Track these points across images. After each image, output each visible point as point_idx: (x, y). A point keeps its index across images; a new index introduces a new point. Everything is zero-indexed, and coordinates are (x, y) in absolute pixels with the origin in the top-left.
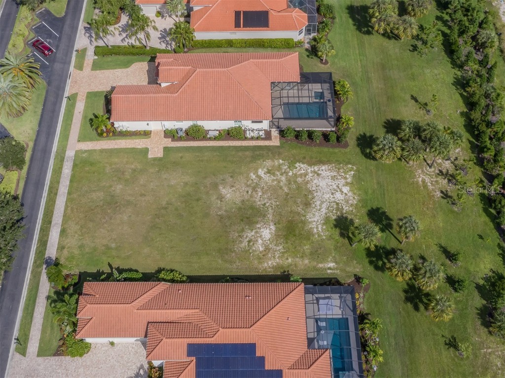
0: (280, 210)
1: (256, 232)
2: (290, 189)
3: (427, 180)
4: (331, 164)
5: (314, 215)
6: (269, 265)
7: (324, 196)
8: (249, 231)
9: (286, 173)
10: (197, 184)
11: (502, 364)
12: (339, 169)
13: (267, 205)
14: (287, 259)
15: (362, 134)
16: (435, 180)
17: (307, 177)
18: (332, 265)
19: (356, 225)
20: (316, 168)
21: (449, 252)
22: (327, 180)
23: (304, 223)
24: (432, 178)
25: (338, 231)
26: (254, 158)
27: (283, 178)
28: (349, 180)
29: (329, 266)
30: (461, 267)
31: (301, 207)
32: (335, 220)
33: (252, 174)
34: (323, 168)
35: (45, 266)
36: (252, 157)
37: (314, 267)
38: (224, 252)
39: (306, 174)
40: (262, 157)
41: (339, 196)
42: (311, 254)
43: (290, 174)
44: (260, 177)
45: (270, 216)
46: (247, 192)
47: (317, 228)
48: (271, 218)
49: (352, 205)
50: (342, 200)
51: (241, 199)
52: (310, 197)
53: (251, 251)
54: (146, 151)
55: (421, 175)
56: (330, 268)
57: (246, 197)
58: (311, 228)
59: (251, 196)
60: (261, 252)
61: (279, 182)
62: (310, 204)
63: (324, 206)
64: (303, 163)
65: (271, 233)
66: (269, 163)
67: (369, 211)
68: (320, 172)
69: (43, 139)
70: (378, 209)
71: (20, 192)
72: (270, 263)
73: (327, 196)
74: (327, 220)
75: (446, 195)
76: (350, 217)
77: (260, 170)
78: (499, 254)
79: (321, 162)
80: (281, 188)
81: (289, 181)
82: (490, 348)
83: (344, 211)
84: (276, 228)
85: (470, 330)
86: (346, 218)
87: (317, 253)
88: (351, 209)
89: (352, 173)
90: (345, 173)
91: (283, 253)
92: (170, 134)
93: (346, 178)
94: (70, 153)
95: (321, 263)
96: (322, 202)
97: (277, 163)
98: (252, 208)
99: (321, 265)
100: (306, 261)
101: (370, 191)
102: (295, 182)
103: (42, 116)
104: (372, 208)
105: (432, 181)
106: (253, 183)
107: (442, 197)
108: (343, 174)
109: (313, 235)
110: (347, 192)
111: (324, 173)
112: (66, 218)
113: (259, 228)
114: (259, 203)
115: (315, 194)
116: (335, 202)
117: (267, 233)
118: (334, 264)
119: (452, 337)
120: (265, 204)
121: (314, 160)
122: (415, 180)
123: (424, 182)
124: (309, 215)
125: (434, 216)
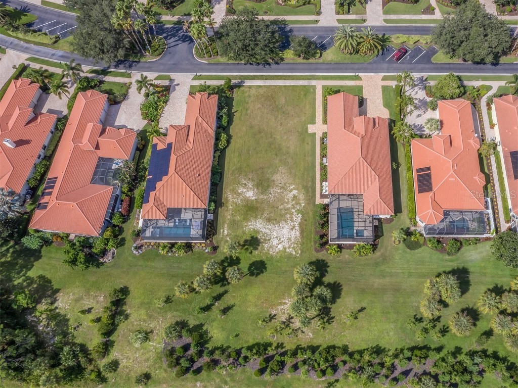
0: (266, 203)
1: (251, 188)
2: (281, 210)
3: (286, 306)
4: (301, 239)
5: (261, 224)
6: (229, 196)
7: (275, 232)
8: (252, 184)
9: (294, 208)
10: (288, 153)
11: (151, 327)
12: (297, 244)
13: (270, 196)
14: (232, 206)
15: (328, 265)
16: (286, 312)
17: (291, 222)
18: (226, 232)
19: (253, 251)
20: (297, 228)
21: (228, 311)
22: (288, 234)
23: (256, 217)
24: (287, 310)
25: (248, 238)
26: (305, 188)
27: (289, 206)
28: (288, 250)
30: (217, 317)
32: (257, 238)
33: (294, 186)
34: (298, 233)
35: (240, 81)
36: (307, 186)
37: (225, 222)
38: (240, 170)
39: (292, 221)
40: (307, 193)
41: (275, 242)
42: (234, 221)
43: (293, 210)
44: (291, 191)
45: (261, 197)
46: (281, 184)
47: (251, 225)
49: (269, 250)
50: (272, 244)
51: (276, 180)
52: (275, 222)
53: (239, 185)
54: (313, 122)
55: (290, 303)
56: (223, 231)
57: (277, 183)
58: (252, 221)
59: (277, 186)
60: (237, 191)
61: (286, 203)
62: (269, 222)
63: (267, 231)
64: (301, 219)
65: (250, 197)
66: (302, 197)
67: (264, 262)
68: (294, 230)
70: (265, 268)
71: (287, 61)
72: (230, 196)
73: (275, 233)
74: (258, 232)
75: (272, 317)
76: (259, 248)
77: (296, 191)
79: (302, 232)
80: (282, 204)
81: (288, 209)
82: (162, 323)
83: (264, 245)
84: (253, 200)
85: (175, 313)
86: (259, 245)
87: (234, 224)
88: (266, 249)
89: (294, 253)
90: (294, 248)
91: (236, 204)
92: (325, 136)
93: (289, 248)
94: (313, 83)
95: (228, 226)
96: (270, 230)
97: (301, 202)
98: (268, 186)
99: (226, 226)
100: (229, 217)
101: (279, 264)
102: (287, 214)
104: (266, 264)
105: (285, 310)
106: (287, 187)
107: (270, 315)
108: (292, 246)
109: (246, 222)
110: (278, 248)
111: (293, 233)
112: (269, 87)
113: (254, 190)
114: (272, 190)
115: (276, 226)
116: (271, 238)
117: (250, 194)
118: (226, 234)
119: (172, 301)
120: (270, 193)
121: (304, 227)
122: (287, 298)
123: (285, 303)
124: (261, 221)
125: (256, 306)
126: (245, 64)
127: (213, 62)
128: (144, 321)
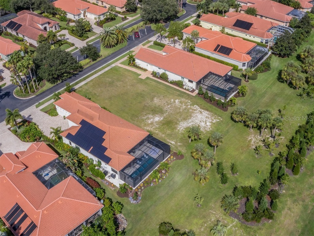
0: (171, 115)
1: (153, 117)
2: (183, 111)
3: (254, 140)
4: (211, 112)
5: (184, 123)
8: (151, 115)
9: (187, 106)
11: (214, 221)
12: (213, 116)
14: (156, 131)
17: (195, 111)
18: (173, 143)
20: (202, 110)
22: (203, 116)
23: (177, 124)
24: (257, 140)
27: (184, 107)
28: (214, 122)
29: (171, 142)
30: (235, 177)
31: (181, 118)
33: (172, 100)
34: (206, 112)
36: (179, 94)
37: (165, 139)
38: (134, 116)
40: (182, 97)
41: (203, 124)
42: (168, 134)
43: (189, 107)
44: (174, 102)
45: (165, 115)
46: (165, 104)
47: (181, 128)
48: (164, 116)
49: (206, 130)
50: (203, 126)
51: (160, 105)
52: (189, 117)
53: (145, 121)
54: (139, 75)
55: (252, 137)
57: (162, 105)
58: (178, 127)
59: (164, 106)
60: (148, 123)
61: (181, 107)
62: (186, 120)
63: (192, 123)
64: (199, 106)
65: (159, 120)
66: (183, 100)
68: (203, 112)
69: (109, 58)
71: (85, 67)
73: (197, 121)
74: (188, 128)
75: (256, 149)
76: (200, 133)
77: (177, 100)
78: (261, 183)
79: (207, 110)
80: (180, 109)
81: (185, 109)
82: (215, 212)
83: (200, 130)
84: (163, 120)
85: (213, 200)
86: (198, 132)
87: (171, 136)
88: (204, 131)
89: (219, 120)
90: (214, 118)
91: (157, 128)
92: (154, 74)
94: (113, 65)
95: (169, 139)
96: (192, 122)
97: (187, 101)
98: (161, 109)
99: (168, 140)
100: (163, 136)
102: (188, 110)
103: (116, 52)
105: (255, 141)
106: (170, 102)
107: (254, 149)
109: (176, 129)
110: (208, 125)
111: (204, 114)
112: (92, 80)
113: (156, 116)
114: (165, 109)
115: (192, 118)
116: (198, 125)
118: (174, 143)
120: (167, 110)
121: (204, 108)
122: (247, 137)
123: (251, 140)
124: (182, 123)
125: (242, 153)
126: (62, 82)
127: (39, 94)
128: (205, 223)
